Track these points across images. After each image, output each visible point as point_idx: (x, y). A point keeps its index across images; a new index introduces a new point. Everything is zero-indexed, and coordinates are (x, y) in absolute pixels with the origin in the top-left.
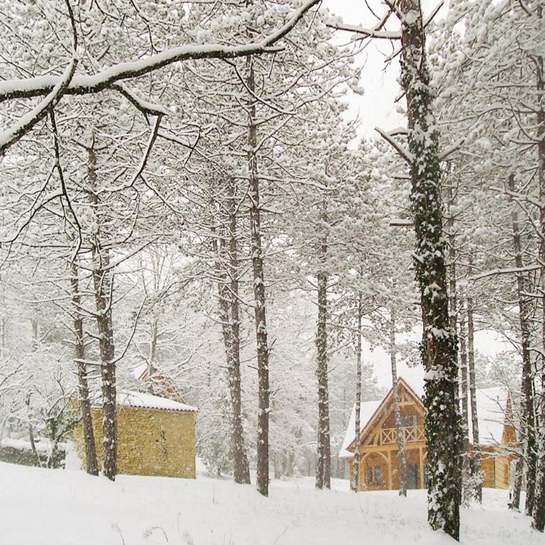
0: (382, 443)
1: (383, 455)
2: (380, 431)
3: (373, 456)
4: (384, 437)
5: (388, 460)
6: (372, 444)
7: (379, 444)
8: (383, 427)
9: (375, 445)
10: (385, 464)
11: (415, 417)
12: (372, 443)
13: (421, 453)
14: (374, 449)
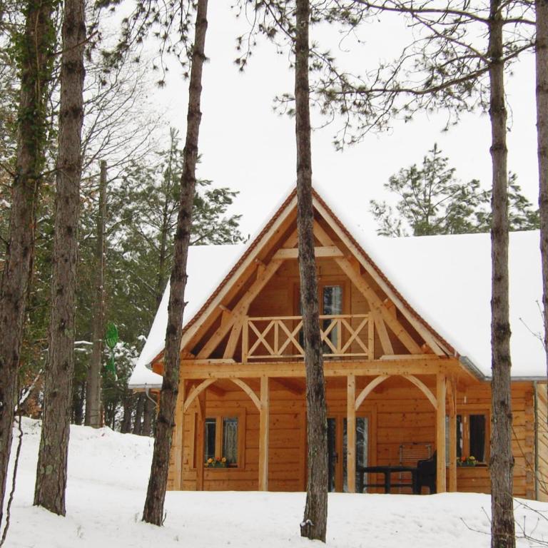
0: (246, 354)
1: (248, 390)
2: (241, 321)
3: (220, 389)
4: (253, 338)
5: (262, 402)
6: (221, 356)
7: (237, 357)
8: (251, 312)
9: (228, 360)
10: (253, 414)
11: (336, 292)
12: (218, 353)
13: (351, 390)
14: (225, 370)
